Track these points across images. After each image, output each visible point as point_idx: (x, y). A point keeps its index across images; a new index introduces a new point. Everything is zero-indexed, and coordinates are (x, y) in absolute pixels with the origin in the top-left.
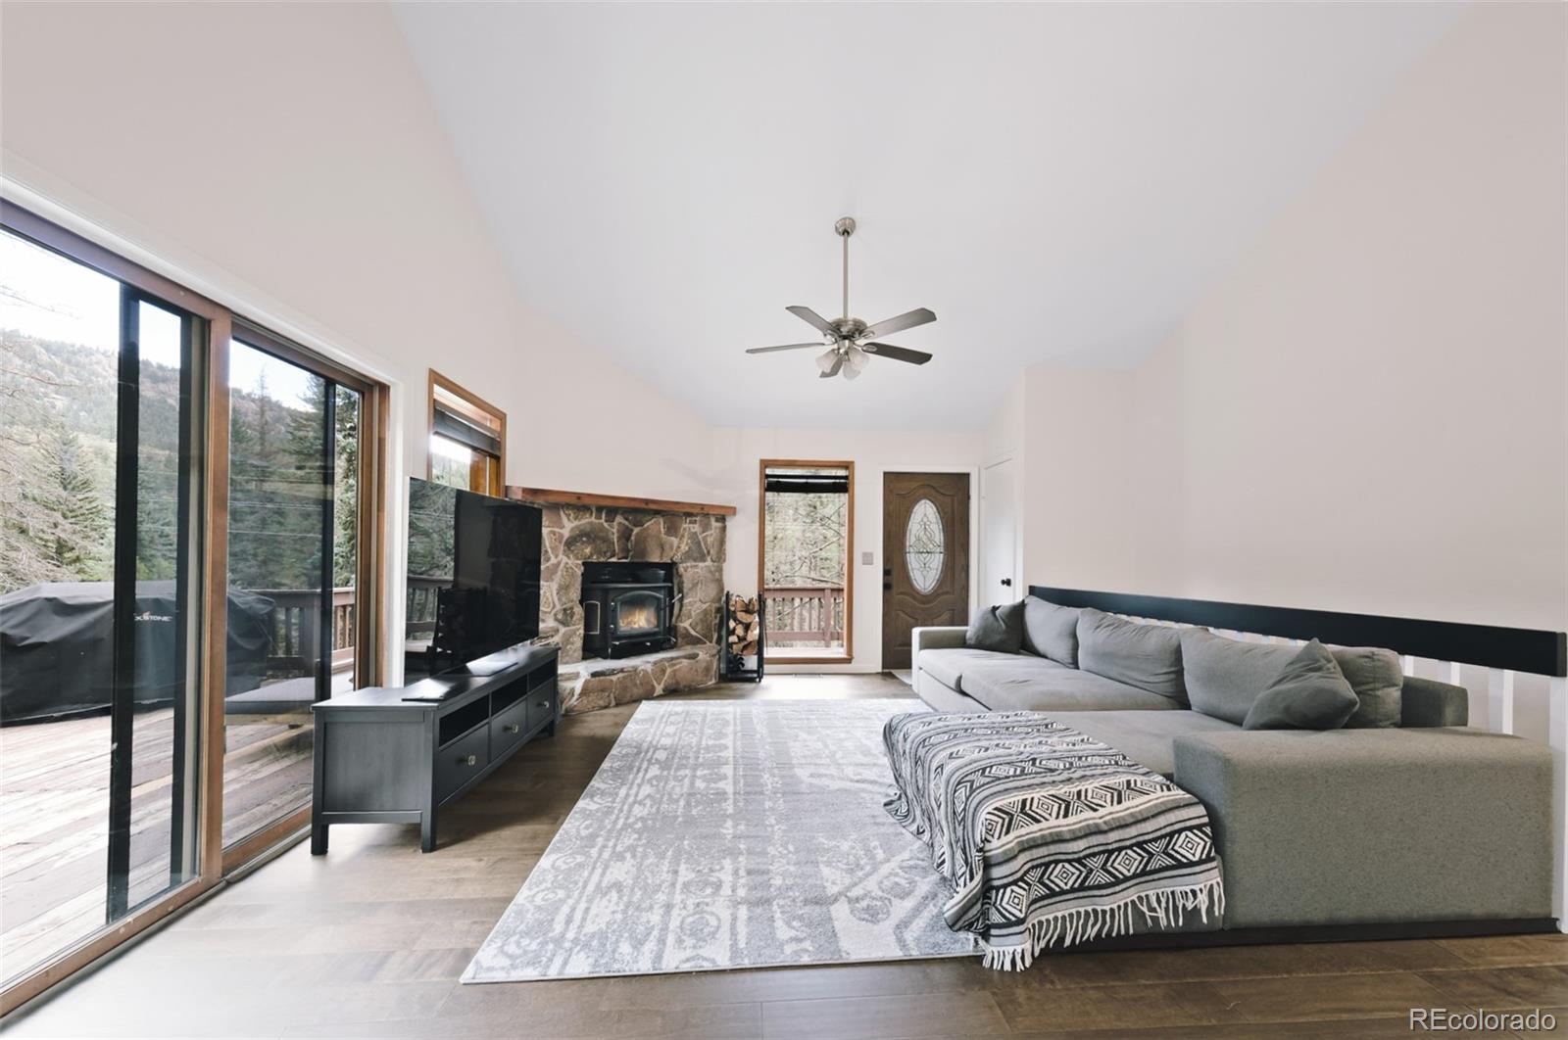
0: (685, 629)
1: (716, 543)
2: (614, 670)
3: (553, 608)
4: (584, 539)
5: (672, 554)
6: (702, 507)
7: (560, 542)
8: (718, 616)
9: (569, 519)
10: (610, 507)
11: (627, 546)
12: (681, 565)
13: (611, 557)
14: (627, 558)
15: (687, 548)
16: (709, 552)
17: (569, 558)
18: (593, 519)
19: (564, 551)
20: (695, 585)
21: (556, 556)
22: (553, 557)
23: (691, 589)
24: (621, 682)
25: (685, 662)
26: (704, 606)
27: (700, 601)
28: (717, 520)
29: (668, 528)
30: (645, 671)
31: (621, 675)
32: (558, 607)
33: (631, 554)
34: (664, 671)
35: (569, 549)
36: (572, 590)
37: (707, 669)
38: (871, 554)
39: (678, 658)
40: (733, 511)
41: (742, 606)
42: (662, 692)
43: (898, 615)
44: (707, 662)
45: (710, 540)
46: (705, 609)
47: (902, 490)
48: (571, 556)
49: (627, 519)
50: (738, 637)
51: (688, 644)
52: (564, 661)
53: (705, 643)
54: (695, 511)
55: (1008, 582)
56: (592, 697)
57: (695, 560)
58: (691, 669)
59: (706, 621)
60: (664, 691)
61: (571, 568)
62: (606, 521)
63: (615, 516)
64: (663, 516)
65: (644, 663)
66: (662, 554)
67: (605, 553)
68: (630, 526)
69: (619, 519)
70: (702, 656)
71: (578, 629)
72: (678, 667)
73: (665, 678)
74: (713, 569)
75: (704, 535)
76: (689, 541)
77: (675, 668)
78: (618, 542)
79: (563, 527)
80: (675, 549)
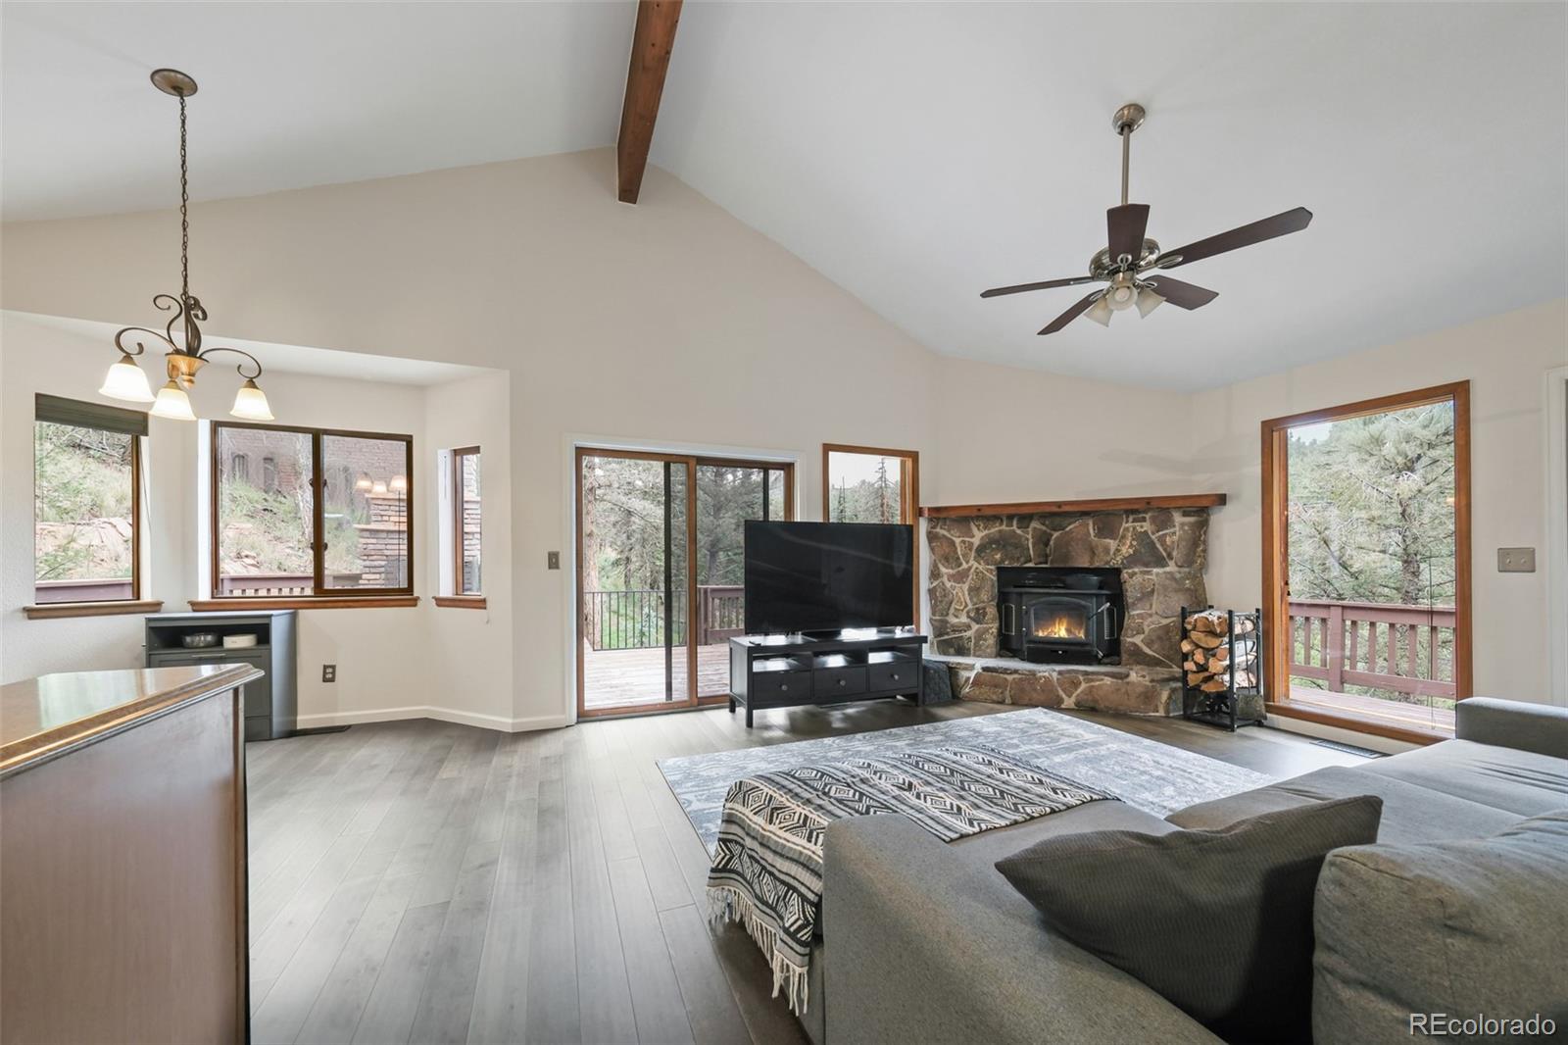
0: (1135, 644)
1: (1184, 543)
2: (1008, 669)
3: (965, 607)
4: (994, 546)
5: (1109, 558)
7: (971, 550)
9: (979, 529)
10: (1023, 514)
11: (1045, 550)
12: (1125, 571)
13: (1026, 563)
14: (1046, 563)
15: (1131, 551)
16: (1170, 556)
17: (979, 563)
18: (1004, 527)
19: (975, 557)
20: (1146, 594)
21: (967, 562)
22: (964, 563)
23: (1140, 599)
24: (1016, 683)
25: (1108, 680)
26: (1165, 622)
27: (1156, 614)
28: (1185, 514)
29: (1101, 529)
30: (1048, 680)
31: (1016, 676)
32: (970, 606)
33: (1050, 558)
34: (1076, 685)
35: (979, 555)
36: (983, 592)
39: (1093, 673)
40: (1222, 499)
41: (1205, 625)
42: (1073, 706)
44: (1147, 687)
45: (1170, 539)
46: (1167, 626)
48: (982, 562)
49: (1043, 524)
50: (1196, 663)
51: (1139, 663)
52: (977, 653)
53: (1171, 667)
54: (1139, 507)
56: (985, 689)
57: (1146, 565)
58: (1119, 690)
59: (1170, 639)
60: (1075, 706)
61: (982, 572)
62: (1018, 528)
63: (1029, 522)
64: (1093, 516)
65: (1048, 671)
66: (1092, 557)
67: (1018, 559)
68: (1048, 531)
69: (1035, 524)
70: (1133, 677)
71: (991, 628)
72: (1097, 683)
73: (1079, 691)
74: (1178, 576)
75: (1161, 533)
76: (1135, 543)
77: (1092, 684)
78: (1033, 547)
79: (973, 536)
80: (1112, 552)
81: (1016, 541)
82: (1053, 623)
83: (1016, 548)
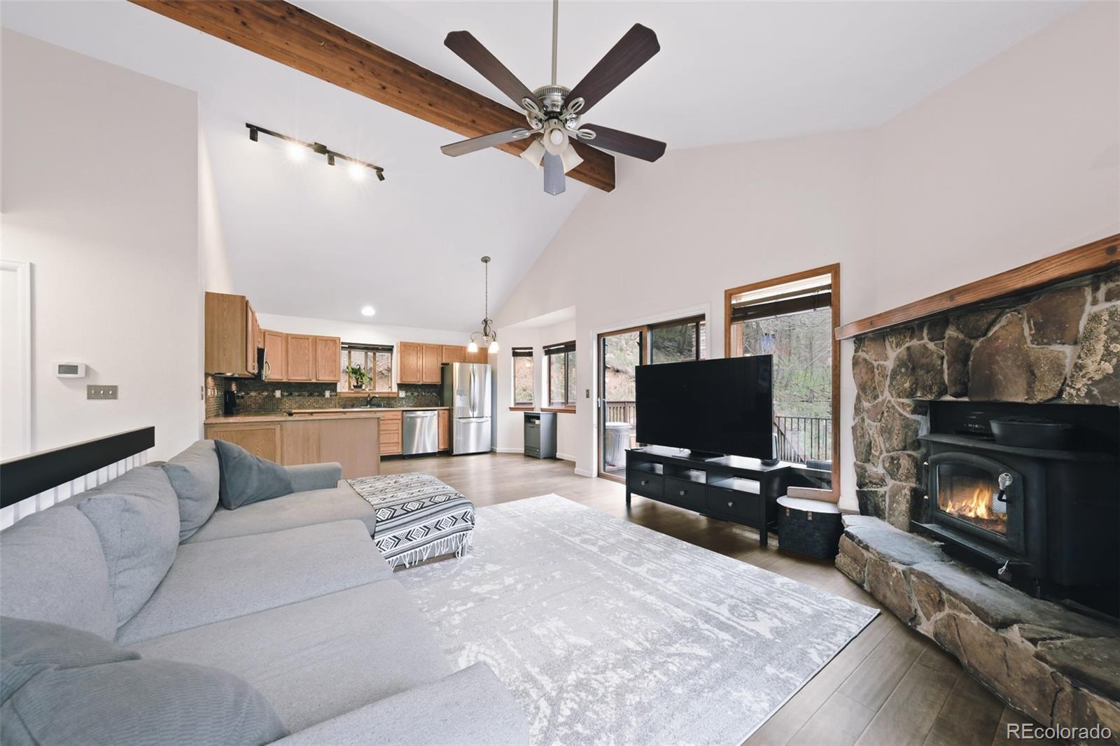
3: (881, 453)
4: (903, 370)
5: (1059, 385)
7: (886, 377)
9: (892, 347)
10: (932, 317)
13: (941, 394)
14: (965, 394)
17: (892, 396)
18: (915, 341)
19: (889, 387)
21: (883, 394)
22: (880, 394)
24: (872, 566)
29: (1040, 326)
32: (885, 454)
33: (969, 387)
35: (893, 384)
36: (894, 435)
42: (933, 638)
49: (959, 330)
52: (891, 518)
61: (894, 408)
62: (931, 340)
63: (945, 329)
65: (902, 563)
66: (1033, 385)
67: (932, 388)
68: (967, 340)
69: (951, 332)
70: (1017, 633)
71: (904, 489)
73: (938, 616)
78: (949, 369)
79: (886, 358)
81: (929, 362)
82: (972, 497)
83: (928, 372)
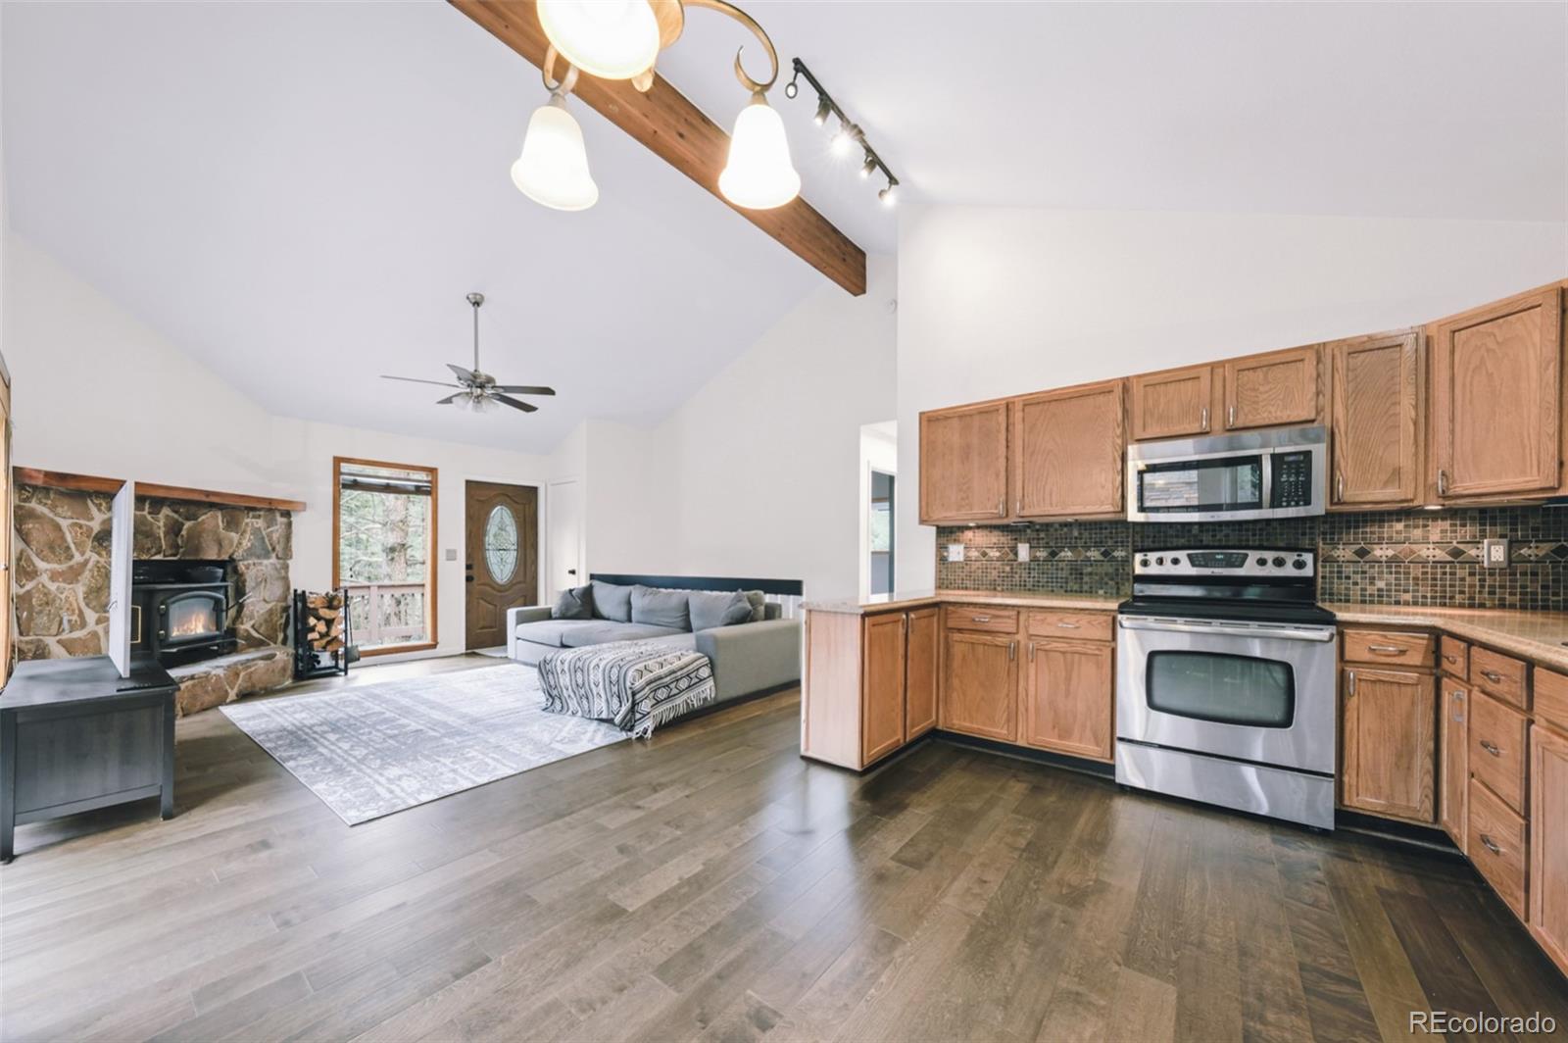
0: (247, 631)
1: (281, 540)
2: (184, 677)
5: (231, 551)
6: (270, 501)
7: (90, 537)
8: (285, 615)
9: (99, 510)
10: (156, 498)
11: (176, 541)
12: (241, 563)
13: (156, 554)
14: (175, 555)
15: (249, 544)
16: (274, 549)
17: (99, 554)
19: (94, 546)
20: (258, 584)
21: (84, 554)
22: (79, 555)
23: (254, 588)
24: (189, 691)
25: (261, 663)
26: (269, 606)
27: (265, 600)
28: (282, 515)
29: (228, 522)
30: (217, 675)
31: (190, 683)
33: (181, 550)
34: (237, 674)
36: (106, 593)
37: (284, 669)
38: (455, 551)
39: (248, 660)
40: (303, 506)
41: (320, 602)
42: (235, 698)
43: (478, 603)
44: (285, 661)
45: (275, 536)
46: (271, 610)
47: (481, 497)
48: (104, 553)
49: (176, 512)
50: (319, 633)
51: (256, 645)
53: (269, 645)
54: (259, 506)
55: (573, 572)
57: (258, 557)
58: (268, 670)
59: (272, 620)
60: (237, 695)
61: (104, 567)
62: (150, 513)
63: (162, 507)
64: (221, 509)
65: (213, 669)
66: (220, 551)
67: (149, 549)
68: (180, 519)
69: (166, 511)
72: (253, 669)
73: (239, 681)
74: (278, 566)
75: (270, 530)
76: (252, 537)
77: (250, 670)
78: (165, 537)
80: (235, 545)
81: (148, 528)
82: (190, 621)
83: (147, 537)
